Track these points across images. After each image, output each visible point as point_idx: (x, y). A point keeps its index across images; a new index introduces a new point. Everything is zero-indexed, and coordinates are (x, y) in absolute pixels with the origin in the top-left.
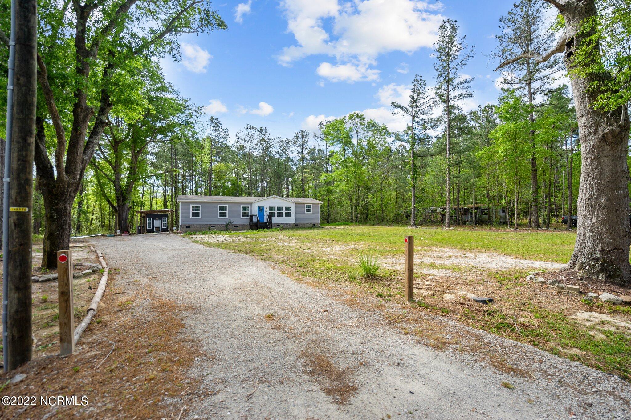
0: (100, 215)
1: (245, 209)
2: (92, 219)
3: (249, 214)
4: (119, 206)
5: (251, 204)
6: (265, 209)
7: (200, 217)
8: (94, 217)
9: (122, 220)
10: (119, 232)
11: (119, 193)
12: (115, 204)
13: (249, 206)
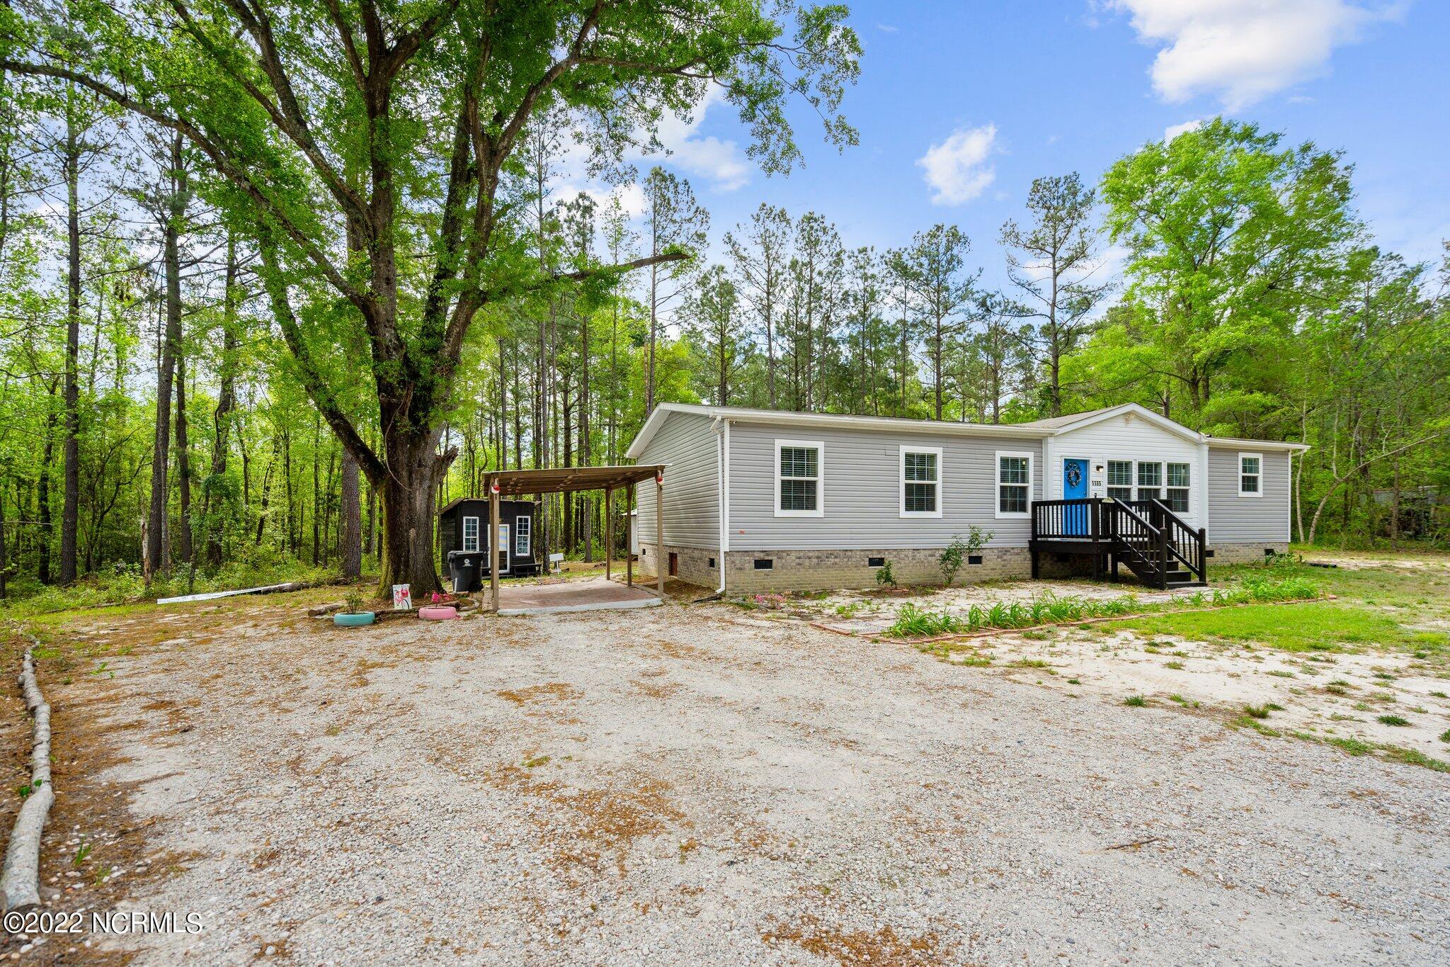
0: (286, 509)
1: (1014, 469)
2: (262, 520)
3: (1031, 498)
4: (392, 442)
5: (1037, 442)
6: (1093, 475)
7: (820, 512)
8: (270, 511)
9: (411, 524)
10: (402, 598)
11: (394, 365)
12: (369, 433)
13: (1030, 455)
